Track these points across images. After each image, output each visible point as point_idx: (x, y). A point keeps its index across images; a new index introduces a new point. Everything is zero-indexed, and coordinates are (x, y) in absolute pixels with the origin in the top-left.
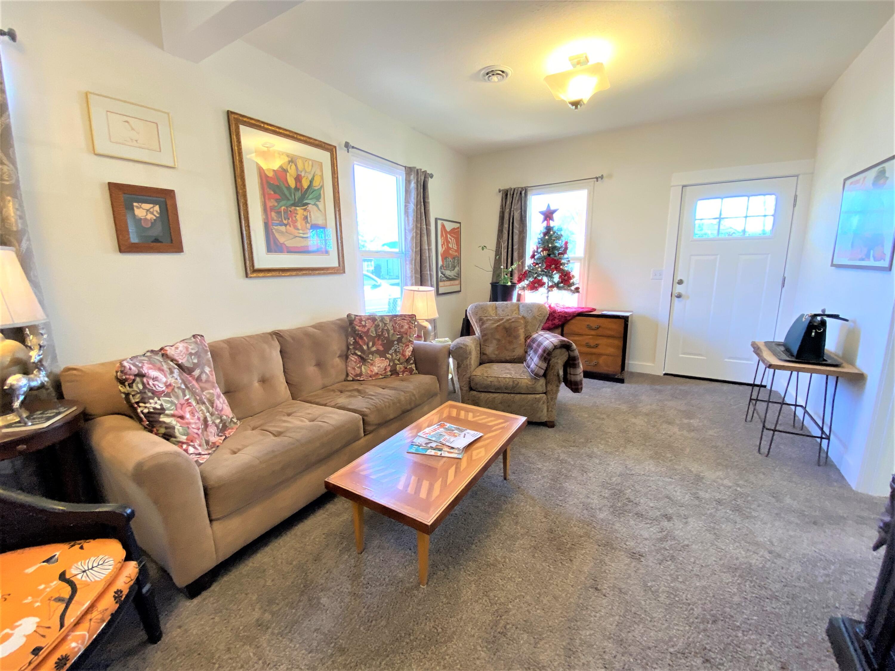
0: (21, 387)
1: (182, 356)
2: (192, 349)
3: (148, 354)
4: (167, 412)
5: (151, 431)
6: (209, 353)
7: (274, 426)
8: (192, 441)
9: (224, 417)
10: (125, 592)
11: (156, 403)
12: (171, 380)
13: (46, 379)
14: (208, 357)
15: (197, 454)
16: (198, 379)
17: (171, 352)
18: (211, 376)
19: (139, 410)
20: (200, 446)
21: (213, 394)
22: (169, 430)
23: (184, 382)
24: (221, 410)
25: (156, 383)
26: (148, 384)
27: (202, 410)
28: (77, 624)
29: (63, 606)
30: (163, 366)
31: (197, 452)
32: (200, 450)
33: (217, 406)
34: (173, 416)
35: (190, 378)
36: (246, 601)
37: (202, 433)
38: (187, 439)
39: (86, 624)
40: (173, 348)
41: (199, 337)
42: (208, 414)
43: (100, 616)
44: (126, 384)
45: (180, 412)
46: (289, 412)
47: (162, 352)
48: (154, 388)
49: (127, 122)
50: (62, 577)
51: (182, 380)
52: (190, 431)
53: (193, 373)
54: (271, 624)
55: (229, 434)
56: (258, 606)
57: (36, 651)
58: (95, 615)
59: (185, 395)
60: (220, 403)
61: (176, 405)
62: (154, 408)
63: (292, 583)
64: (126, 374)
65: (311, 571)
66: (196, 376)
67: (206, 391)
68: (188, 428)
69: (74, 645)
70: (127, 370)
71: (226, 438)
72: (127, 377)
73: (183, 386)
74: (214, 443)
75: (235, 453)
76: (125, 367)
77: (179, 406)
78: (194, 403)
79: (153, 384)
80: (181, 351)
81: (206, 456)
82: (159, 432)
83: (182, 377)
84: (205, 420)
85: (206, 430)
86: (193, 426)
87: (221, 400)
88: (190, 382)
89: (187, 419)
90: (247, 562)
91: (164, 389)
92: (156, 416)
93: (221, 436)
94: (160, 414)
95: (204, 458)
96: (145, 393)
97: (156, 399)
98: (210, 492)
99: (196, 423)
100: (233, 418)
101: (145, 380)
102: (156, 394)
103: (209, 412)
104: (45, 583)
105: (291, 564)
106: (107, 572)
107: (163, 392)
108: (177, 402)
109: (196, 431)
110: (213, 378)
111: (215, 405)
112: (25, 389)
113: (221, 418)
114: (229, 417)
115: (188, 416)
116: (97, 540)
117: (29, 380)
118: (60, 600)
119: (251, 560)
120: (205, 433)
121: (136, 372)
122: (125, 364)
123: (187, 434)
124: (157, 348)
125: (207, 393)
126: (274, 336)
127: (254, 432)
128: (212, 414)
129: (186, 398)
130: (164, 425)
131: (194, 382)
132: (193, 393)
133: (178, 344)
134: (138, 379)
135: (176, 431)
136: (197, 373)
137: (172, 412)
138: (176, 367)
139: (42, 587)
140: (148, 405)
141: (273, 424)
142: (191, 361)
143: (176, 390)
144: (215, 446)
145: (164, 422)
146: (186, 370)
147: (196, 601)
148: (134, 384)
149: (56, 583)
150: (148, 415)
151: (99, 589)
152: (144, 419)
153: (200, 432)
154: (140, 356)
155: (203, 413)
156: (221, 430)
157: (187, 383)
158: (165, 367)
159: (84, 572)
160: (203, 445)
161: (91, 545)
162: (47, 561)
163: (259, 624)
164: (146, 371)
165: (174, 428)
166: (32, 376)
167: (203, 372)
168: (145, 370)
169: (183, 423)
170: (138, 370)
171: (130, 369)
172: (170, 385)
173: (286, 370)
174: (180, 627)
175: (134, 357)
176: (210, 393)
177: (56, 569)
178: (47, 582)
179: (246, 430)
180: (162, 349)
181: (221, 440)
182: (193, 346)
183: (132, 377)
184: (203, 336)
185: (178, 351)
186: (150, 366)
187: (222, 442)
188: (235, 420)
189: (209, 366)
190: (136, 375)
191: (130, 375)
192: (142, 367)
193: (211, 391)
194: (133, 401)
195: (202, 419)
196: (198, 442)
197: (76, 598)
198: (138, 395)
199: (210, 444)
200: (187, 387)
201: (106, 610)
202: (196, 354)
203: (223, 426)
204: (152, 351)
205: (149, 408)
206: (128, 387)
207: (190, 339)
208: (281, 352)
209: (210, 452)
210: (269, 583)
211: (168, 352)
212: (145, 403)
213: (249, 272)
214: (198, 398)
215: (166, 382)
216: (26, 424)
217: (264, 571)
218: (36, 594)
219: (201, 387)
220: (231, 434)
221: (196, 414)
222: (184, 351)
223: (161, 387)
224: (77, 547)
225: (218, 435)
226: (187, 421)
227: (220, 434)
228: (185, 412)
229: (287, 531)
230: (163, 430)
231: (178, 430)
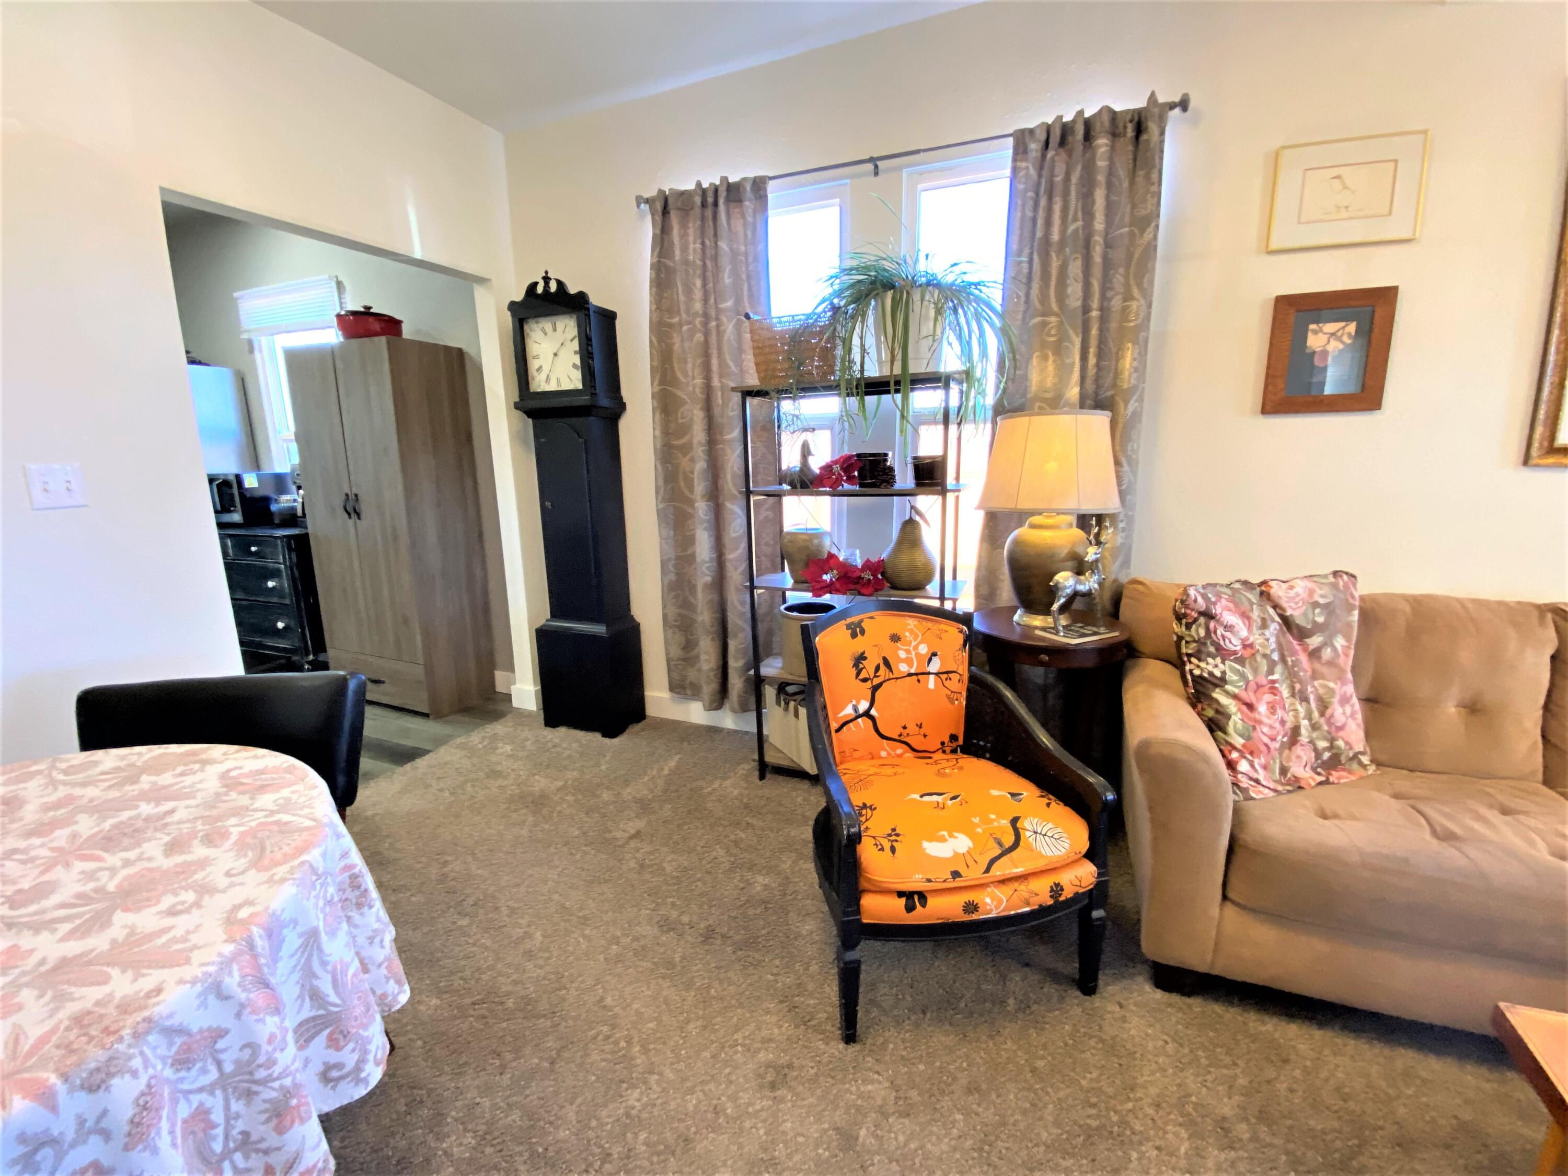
0: (1065, 588)
1: (1297, 603)
2: (1322, 596)
3: (1237, 586)
4: (1228, 687)
5: (1194, 706)
6: (1356, 613)
7: (1446, 815)
8: (1251, 753)
9: (1340, 743)
10: (1067, 894)
11: (1216, 666)
12: (1256, 638)
13: (1096, 586)
14: (1351, 618)
15: (1251, 779)
16: (1314, 654)
17: (1277, 590)
18: (1342, 656)
19: (1188, 667)
20: (1265, 767)
21: (1332, 692)
22: (1220, 717)
23: (1280, 648)
24: (1341, 728)
25: (1228, 634)
26: (1215, 632)
27: (1296, 710)
28: (1003, 882)
29: (998, 852)
30: (1252, 610)
31: (1255, 776)
32: (1261, 775)
33: (1332, 716)
34: (1235, 697)
35: (1298, 648)
36: (1225, 1071)
37: (1280, 750)
38: (1244, 746)
39: (1008, 889)
40: (1284, 586)
41: (1345, 577)
42: (1305, 723)
43: (1026, 895)
44: (1184, 621)
45: (1250, 697)
46: (1513, 805)
47: (1263, 588)
48: (1222, 643)
49: (1338, 177)
50: (1014, 821)
51: (1279, 645)
52: (1254, 735)
53: (1308, 641)
54: (1241, 1148)
55: (1339, 778)
56: (1237, 1098)
57: (956, 874)
58: (1023, 889)
59: (1271, 672)
60: (1344, 714)
61: (1247, 683)
62: (1211, 674)
63: (1324, 1132)
64: (1187, 607)
65: (1376, 1152)
66: (1311, 648)
67: (1321, 681)
68: (1254, 728)
69: (988, 900)
70: (1190, 602)
71: (1326, 782)
72: (1188, 611)
73: (1275, 656)
74: (1297, 779)
75: (1325, 817)
76: (1188, 595)
77: (1252, 685)
78: (1285, 693)
79: (1223, 636)
80: (1298, 595)
81: (1267, 791)
82: (1205, 713)
83: (1282, 639)
84: (1296, 731)
85: (1290, 749)
86: (1265, 729)
87: (1348, 710)
88: (1294, 653)
89: (1259, 713)
90: (1266, 1018)
91: (1238, 648)
92: (1211, 687)
93: (1319, 774)
94: (1216, 686)
95: (1261, 793)
96: (1205, 644)
97: (1218, 660)
98: (1238, 851)
99: (1271, 727)
100: (1363, 753)
101: (1212, 624)
102: (1222, 653)
103: (1310, 719)
104: (997, 815)
105: (1345, 1101)
106: (1057, 853)
107: (1235, 653)
108: (1251, 678)
109: (1266, 740)
110: (1347, 663)
111: (1328, 712)
112: (1068, 591)
113: (1332, 740)
114: (1351, 748)
115: (1262, 708)
116: (1067, 808)
117: (1076, 583)
118: (1000, 844)
119: (1275, 1020)
120: (1286, 752)
121: (1203, 608)
122: (1192, 592)
123: (1248, 738)
124: (1256, 580)
125: (1321, 685)
126: (1549, 616)
127: (1393, 801)
128: (1314, 727)
129: (1270, 678)
130: (1215, 706)
131: (1303, 658)
132: (1292, 675)
133: (1298, 581)
134: (1202, 620)
135: (1231, 723)
136: (1315, 641)
137: (1236, 691)
138: (1277, 619)
139: (993, 816)
140: (1203, 665)
141: (1447, 810)
142: (1310, 616)
143: (1259, 658)
144: (1298, 786)
145: (1217, 701)
146: (1295, 631)
147: (1159, 994)
148: (1194, 627)
149: (1005, 823)
150: (1198, 680)
151: (1039, 865)
152: (1191, 684)
153: (1275, 745)
154: (1222, 585)
155: (1296, 717)
156: (1324, 763)
157: (1286, 653)
158: (1256, 614)
159: (1036, 833)
160: (1273, 772)
161: (1059, 809)
162: (1013, 795)
163: (1223, 1126)
164: (1219, 611)
165: (1228, 717)
166: (1082, 578)
167: (1327, 643)
168: (1217, 610)
169: (1246, 716)
170: (1207, 607)
171: (1195, 601)
172: (1251, 646)
173: (1552, 707)
174: (1121, 1006)
175: (1209, 585)
176: (1326, 687)
177: (1015, 809)
178: (1000, 816)
179: (1379, 790)
180: (1264, 583)
181: (1313, 779)
182: (1325, 590)
183: (1195, 615)
184: (1354, 577)
185: (1292, 593)
186: (1231, 605)
187: (1313, 784)
188: (1365, 760)
189: (1348, 638)
190: (1201, 614)
191: (1193, 610)
192: (1215, 604)
193: (1332, 685)
194: (1184, 650)
195: (1289, 725)
196: (1263, 760)
197: (1014, 854)
198: (1194, 645)
199: (1289, 775)
200: (1283, 659)
201: (1037, 895)
202: (1326, 607)
203: (1330, 758)
204: (1245, 583)
205: (1202, 670)
206: (1184, 628)
207: (1325, 576)
208: (1553, 658)
209: (1280, 788)
210: (1282, 1086)
211: (1272, 591)
212: (1200, 660)
213: (1534, 452)
214: (1298, 686)
215: (1247, 639)
216: (1057, 633)
217: (1286, 1061)
218: (986, 821)
219: (1314, 671)
220: (1342, 781)
221: (1280, 712)
222: (1304, 595)
223: (1234, 644)
224: (1046, 801)
225: (1314, 770)
226: (1257, 716)
227: (1319, 770)
228: (1259, 700)
229: (1379, 1040)
230: (1210, 713)
231: (1235, 723)
